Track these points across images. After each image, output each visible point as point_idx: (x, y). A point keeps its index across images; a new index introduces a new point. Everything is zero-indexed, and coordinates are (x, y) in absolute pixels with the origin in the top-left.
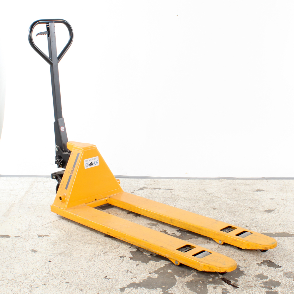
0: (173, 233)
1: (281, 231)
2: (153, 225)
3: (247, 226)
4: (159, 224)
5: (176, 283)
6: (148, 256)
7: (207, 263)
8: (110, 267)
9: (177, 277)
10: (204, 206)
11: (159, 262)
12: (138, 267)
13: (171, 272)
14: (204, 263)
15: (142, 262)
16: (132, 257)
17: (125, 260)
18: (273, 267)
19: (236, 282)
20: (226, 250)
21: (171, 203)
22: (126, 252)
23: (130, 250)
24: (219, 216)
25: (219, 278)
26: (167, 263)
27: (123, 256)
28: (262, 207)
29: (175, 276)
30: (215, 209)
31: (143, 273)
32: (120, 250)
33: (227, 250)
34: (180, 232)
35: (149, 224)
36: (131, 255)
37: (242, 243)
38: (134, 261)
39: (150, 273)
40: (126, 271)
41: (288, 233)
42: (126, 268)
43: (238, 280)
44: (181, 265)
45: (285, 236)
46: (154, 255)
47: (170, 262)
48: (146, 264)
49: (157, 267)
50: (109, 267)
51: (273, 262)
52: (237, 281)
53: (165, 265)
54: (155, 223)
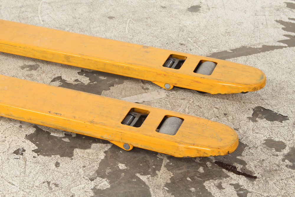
0: (75, 78)
1: (238, 46)
2: (32, 68)
3: (182, 44)
4: (41, 65)
5: (150, 193)
6: (64, 140)
7: (191, 142)
8: (11, 181)
9: (144, 178)
10: (91, 15)
11: (90, 148)
12: (59, 169)
13: (126, 168)
14: (187, 143)
15: (61, 156)
16: (36, 148)
17: (27, 158)
18: (277, 120)
19: (244, 166)
20: (182, 99)
21: (32, 16)
22: (18, 138)
23: (25, 134)
24: (127, 31)
25: (211, 163)
26: (106, 149)
27: (19, 149)
28: (179, 3)
29: (138, 175)
30: (111, 18)
31: (78, 183)
32: (6, 138)
33: (184, 99)
34: (85, 76)
35: (23, 68)
36: (34, 145)
37: (211, 86)
38: (46, 157)
39: (92, 180)
40: (46, 184)
41: (250, 48)
42: (42, 179)
43: (244, 159)
44: (136, 150)
45: (250, 54)
46: (74, 136)
47: (109, 146)
48: (72, 159)
49: (93, 161)
50: (9, 183)
51: (268, 109)
52: (243, 163)
53: (105, 152)
54: (32, 63)
